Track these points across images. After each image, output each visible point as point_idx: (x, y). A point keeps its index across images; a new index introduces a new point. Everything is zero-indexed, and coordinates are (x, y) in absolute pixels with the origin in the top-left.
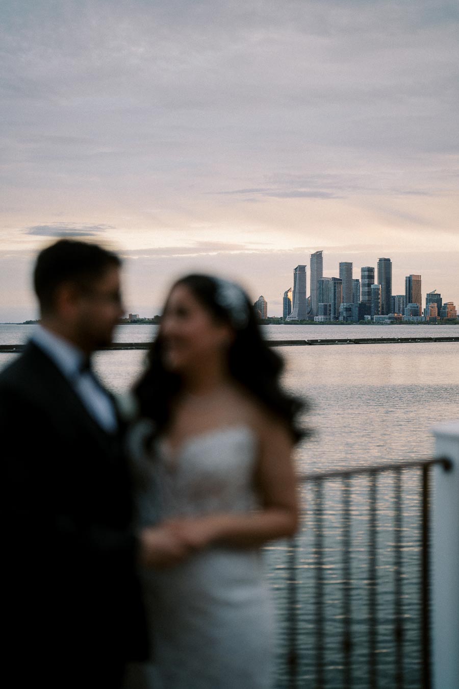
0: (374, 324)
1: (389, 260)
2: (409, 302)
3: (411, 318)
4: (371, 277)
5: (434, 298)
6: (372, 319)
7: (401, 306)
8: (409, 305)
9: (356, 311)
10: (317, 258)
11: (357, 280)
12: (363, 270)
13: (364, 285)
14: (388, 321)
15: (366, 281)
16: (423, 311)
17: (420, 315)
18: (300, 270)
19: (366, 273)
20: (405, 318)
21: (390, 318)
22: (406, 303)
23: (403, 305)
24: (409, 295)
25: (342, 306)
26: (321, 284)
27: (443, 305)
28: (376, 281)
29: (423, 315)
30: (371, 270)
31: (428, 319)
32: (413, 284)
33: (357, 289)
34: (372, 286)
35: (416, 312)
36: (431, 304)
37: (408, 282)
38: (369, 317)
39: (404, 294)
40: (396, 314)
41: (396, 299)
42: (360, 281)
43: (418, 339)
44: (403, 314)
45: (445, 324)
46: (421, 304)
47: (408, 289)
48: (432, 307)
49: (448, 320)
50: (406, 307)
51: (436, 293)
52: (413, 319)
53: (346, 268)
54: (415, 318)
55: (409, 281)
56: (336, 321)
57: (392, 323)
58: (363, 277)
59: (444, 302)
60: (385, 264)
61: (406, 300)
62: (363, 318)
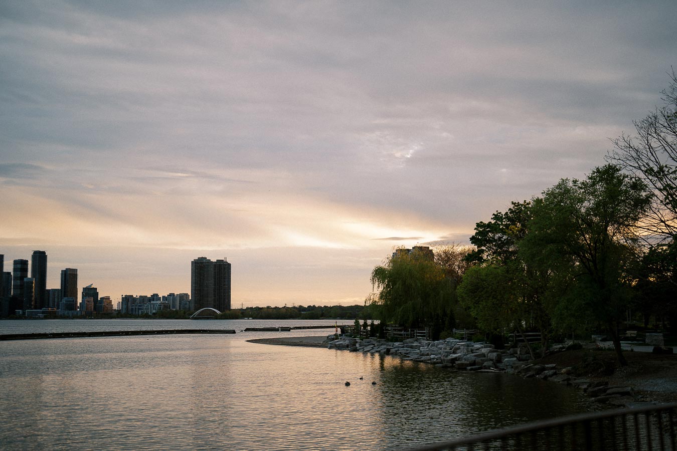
0: (26, 318)
1: (44, 253)
2: (65, 296)
3: (66, 312)
4: (25, 270)
5: (91, 292)
6: (24, 313)
7: (56, 300)
8: (65, 298)
9: (6, 306)
11: (9, 273)
12: (16, 262)
13: (15, 278)
14: (41, 315)
15: (19, 274)
16: (79, 305)
17: (76, 310)
19: (19, 266)
20: (60, 311)
21: (43, 313)
22: (61, 296)
23: (58, 299)
24: (65, 289)
27: (99, 299)
28: (29, 275)
29: (78, 310)
30: (24, 263)
31: (83, 313)
32: (69, 277)
33: (9, 282)
34: (25, 280)
35: (72, 306)
36: (87, 299)
37: (63, 275)
38: (21, 312)
39: (59, 288)
40: (50, 309)
41: (51, 293)
42: (12, 274)
43: (72, 333)
44: (58, 309)
45: (101, 319)
46: (77, 298)
47: (63, 283)
48: (88, 301)
49: (104, 314)
50: (61, 301)
51: (92, 287)
52: (68, 313)
54: (70, 312)
55: (65, 275)
57: (45, 318)
58: (15, 270)
59: (100, 296)
60: (40, 258)
61: (61, 294)
62: (14, 313)
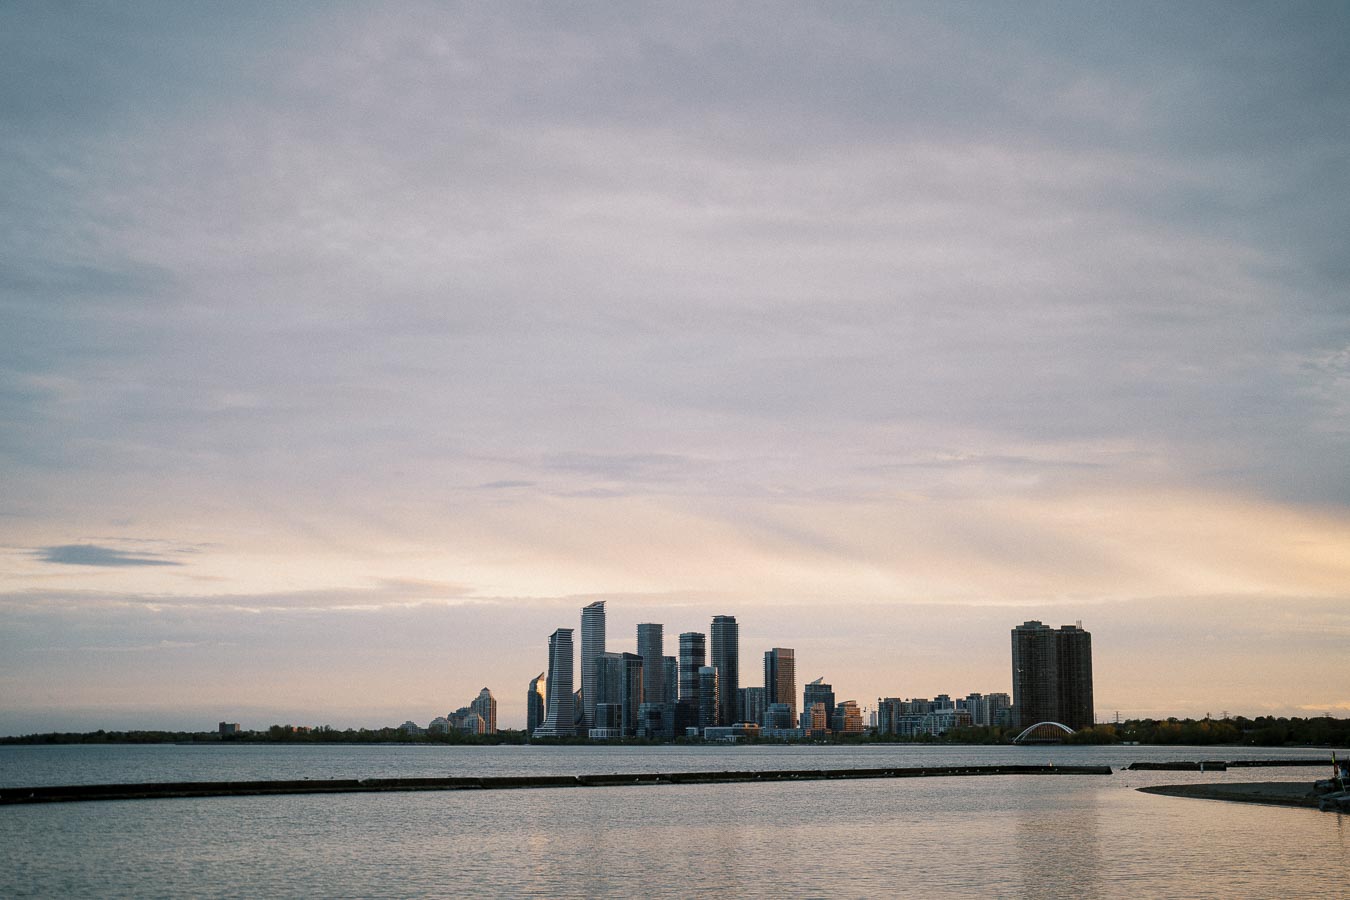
0: (704, 743)
1: (732, 620)
2: (772, 701)
3: (777, 732)
4: (698, 652)
5: (820, 693)
6: (701, 733)
7: (757, 709)
8: (773, 706)
9: (669, 719)
10: (595, 615)
11: (672, 659)
12: (683, 638)
13: (684, 668)
14: (732, 738)
15: (690, 660)
16: (798, 718)
17: (793, 727)
18: (561, 639)
19: (689, 645)
20: (765, 731)
21: (735, 732)
22: (766, 704)
23: (761, 706)
24: (772, 685)
25: (643, 708)
26: (602, 666)
27: (836, 706)
28: (708, 662)
29: (799, 727)
30: (698, 639)
31: (808, 734)
32: (779, 664)
33: (672, 675)
34: (701, 670)
35: (785, 720)
36: (814, 706)
37: (769, 662)
38: (695, 730)
39: (763, 686)
40: (746, 725)
41: (747, 696)
42: (678, 660)
44: (761, 725)
45: (841, 744)
46: (794, 705)
47: (769, 677)
48: (817, 711)
49: (847, 735)
50: (766, 710)
51: (822, 683)
52: (780, 733)
53: (651, 634)
54: (784, 731)
55: (772, 660)
56: (632, 738)
57: (740, 742)
58: (683, 652)
59: (838, 701)
60: (726, 629)
61: (766, 699)
62: (684, 733)
